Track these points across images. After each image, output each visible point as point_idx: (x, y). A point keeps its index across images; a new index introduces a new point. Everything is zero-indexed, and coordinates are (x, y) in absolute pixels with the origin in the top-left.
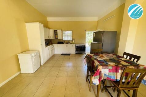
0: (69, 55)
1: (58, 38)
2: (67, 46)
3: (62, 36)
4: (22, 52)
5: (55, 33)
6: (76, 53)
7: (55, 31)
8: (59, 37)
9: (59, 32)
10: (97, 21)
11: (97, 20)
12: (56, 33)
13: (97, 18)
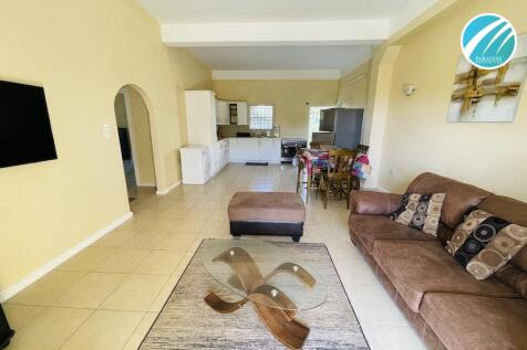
0: (266, 164)
1: (239, 124)
2: (260, 143)
3: (249, 119)
4: (182, 147)
5: (231, 110)
6: (283, 163)
7: (231, 105)
8: (241, 121)
9: (241, 107)
10: (339, 80)
11: (338, 77)
12: (233, 110)
13: (338, 71)
